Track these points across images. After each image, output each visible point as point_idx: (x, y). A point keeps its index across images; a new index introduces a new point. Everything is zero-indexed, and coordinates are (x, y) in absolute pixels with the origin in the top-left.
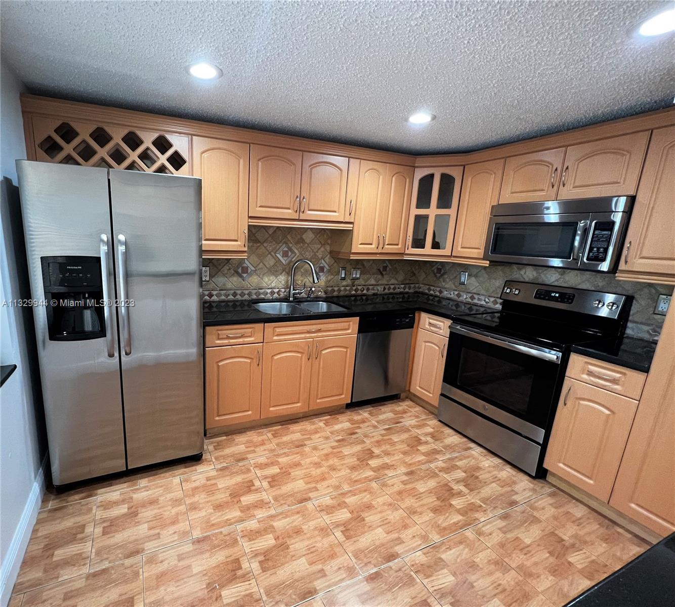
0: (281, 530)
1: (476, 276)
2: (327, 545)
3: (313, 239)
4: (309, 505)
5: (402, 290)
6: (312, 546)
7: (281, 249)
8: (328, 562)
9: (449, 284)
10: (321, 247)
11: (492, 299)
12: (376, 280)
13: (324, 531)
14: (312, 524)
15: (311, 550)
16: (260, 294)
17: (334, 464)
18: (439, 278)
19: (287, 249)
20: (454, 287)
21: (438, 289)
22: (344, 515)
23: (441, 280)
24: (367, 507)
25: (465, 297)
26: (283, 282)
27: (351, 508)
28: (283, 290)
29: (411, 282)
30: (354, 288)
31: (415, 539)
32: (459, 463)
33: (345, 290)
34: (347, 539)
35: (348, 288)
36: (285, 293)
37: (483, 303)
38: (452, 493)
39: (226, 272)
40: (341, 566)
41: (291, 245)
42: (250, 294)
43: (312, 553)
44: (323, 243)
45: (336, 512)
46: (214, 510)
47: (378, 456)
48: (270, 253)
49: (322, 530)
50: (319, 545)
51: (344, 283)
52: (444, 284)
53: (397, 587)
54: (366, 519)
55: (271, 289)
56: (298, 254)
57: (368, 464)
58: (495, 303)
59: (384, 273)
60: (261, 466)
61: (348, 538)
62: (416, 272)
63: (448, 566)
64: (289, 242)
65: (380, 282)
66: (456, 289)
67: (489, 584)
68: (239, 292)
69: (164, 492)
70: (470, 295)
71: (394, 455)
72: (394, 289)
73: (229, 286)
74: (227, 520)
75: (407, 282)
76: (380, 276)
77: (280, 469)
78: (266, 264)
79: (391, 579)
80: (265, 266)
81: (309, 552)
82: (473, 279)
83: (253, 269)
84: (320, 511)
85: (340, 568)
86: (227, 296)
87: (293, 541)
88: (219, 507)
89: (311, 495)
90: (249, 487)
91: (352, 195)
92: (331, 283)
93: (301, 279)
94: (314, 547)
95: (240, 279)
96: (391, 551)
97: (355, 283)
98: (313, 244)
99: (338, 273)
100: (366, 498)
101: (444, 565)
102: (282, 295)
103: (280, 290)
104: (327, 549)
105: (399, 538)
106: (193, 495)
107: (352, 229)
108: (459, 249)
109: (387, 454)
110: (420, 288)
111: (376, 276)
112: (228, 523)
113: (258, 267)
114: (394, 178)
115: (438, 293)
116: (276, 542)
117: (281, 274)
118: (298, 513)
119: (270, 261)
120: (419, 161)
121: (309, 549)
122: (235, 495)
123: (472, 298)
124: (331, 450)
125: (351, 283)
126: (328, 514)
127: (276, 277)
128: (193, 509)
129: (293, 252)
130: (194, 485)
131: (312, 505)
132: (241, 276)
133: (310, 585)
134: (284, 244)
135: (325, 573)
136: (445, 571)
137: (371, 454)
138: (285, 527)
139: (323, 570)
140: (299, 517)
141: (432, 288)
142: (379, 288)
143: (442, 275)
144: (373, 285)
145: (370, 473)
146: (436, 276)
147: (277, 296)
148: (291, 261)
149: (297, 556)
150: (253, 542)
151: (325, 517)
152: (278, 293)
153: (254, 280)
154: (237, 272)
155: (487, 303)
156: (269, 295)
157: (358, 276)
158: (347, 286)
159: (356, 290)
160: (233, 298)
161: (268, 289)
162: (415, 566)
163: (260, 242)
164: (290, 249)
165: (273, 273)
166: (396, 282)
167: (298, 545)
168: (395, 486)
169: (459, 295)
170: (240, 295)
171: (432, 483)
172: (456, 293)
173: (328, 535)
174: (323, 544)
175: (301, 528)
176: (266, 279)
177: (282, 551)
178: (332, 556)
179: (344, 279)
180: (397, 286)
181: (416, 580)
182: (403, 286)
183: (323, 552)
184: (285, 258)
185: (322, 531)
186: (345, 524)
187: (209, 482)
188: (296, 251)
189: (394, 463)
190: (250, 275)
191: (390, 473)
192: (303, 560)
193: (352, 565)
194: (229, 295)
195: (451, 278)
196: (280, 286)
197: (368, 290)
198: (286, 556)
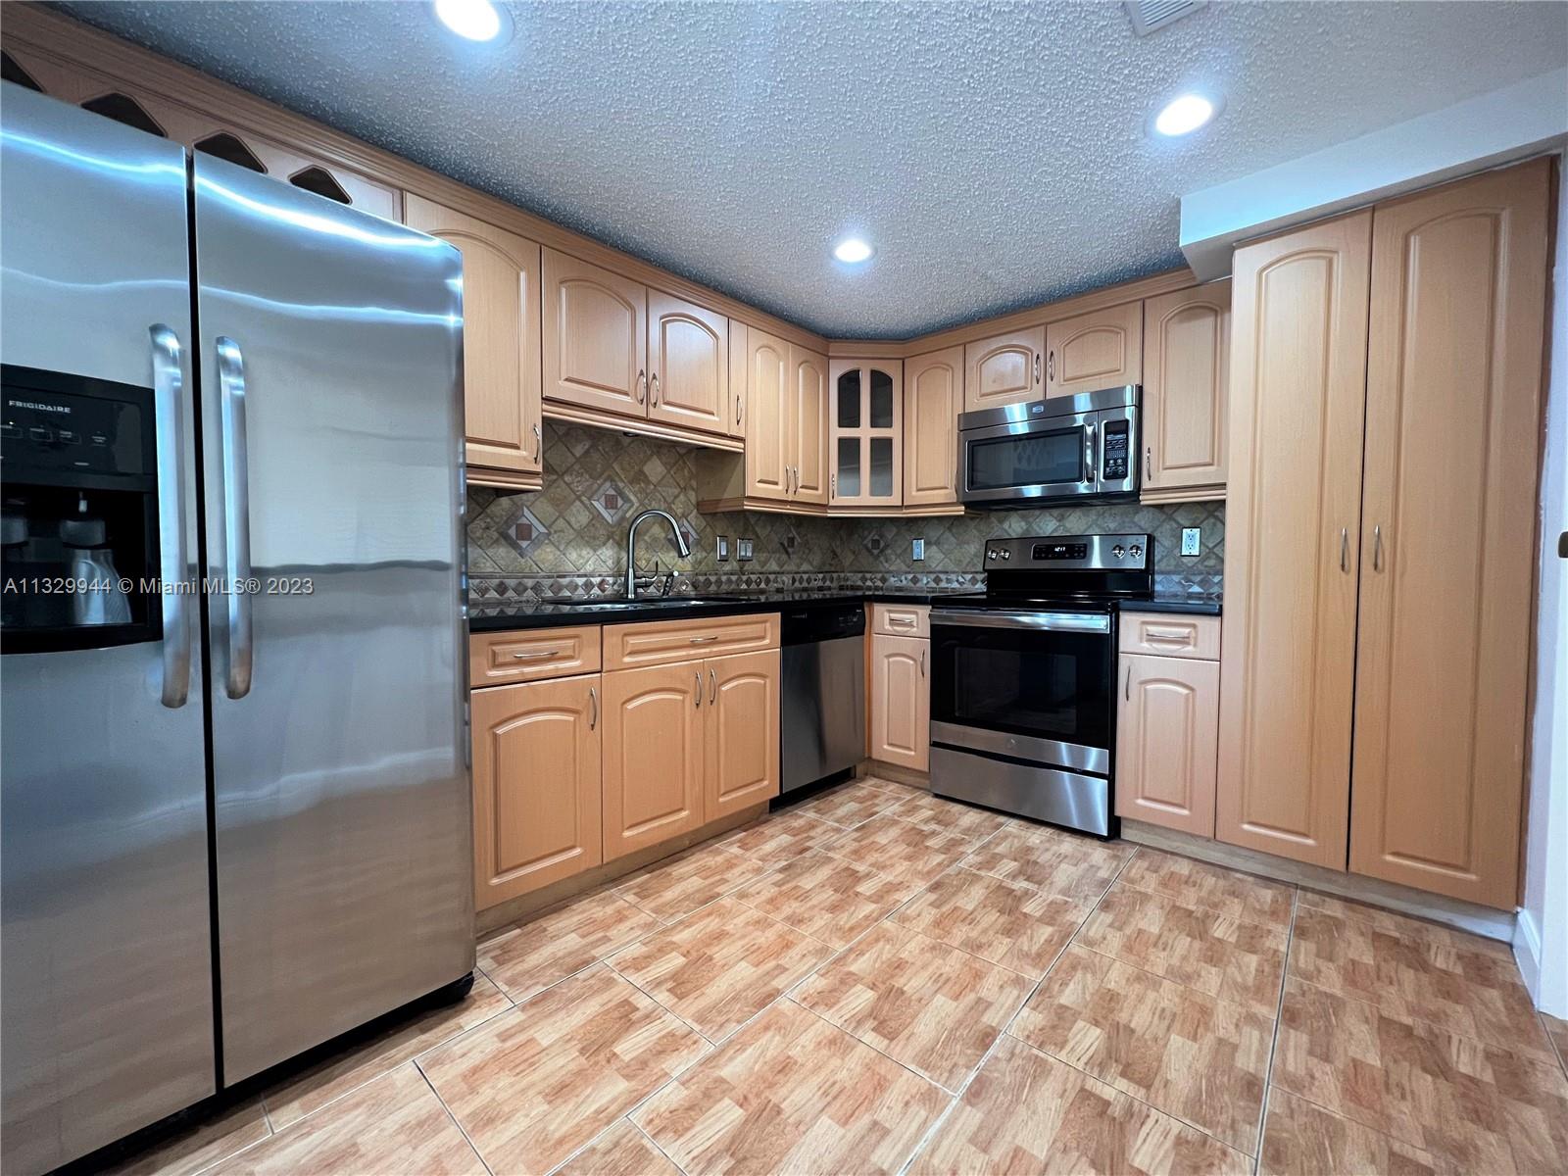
0: (746, 1080)
1: (937, 543)
2: (858, 1069)
3: (664, 477)
4: (783, 1004)
5: (820, 584)
6: (828, 1084)
7: (601, 491)
8: (878, 1103)
9: (897, 565)
10: (679, 493)
11: (969, 577)
12: (779, 565)
13: (838, 1043)
14: (807, 1039)
15: (832, 1094)
16: (561, 588)
17: (794, 912)
18: (878, 556)
19: (613, 493)
20: (904, 568)
21: (879, 576)
22: (861, 998)
23: (882, 559)
24: (896, 968)
25: (925, 582)
26: (610, 563)
27: (869, 979)
28: (611, 580)
29: (833, 569)
30: (744, 578)
31: (1005, 991)
32: (1000, 849)
33: (729, 581)
34: (892, 1040)
35: (734, 578)
36: (616, 587)
37: (955, 585)
38: (1015, 896)
39: (478, 534)
40: (907, 1097)
41: (621, 485)
42: (537, 588)
43: (835, 1098)
44: (682, 484)
45: (844, 997)
46: (550, 1102)
47: (868, 876)
48: (578, 498)
49: (832, 1042)
50: (842, 1075)
51: (727, 568)
52: (886, 565)
53: (1026, 1090)
54: (905, 989)
55: (585, 576)
56: (636, 505)
57: (857, 894)
58: (974, 581)
59: (790, 550)
60: (638, 964)
61: (891, 1037)
62: (838, 551)
63: (1080, 1013)
64: (617, 479)
65: (786, 568)
66: (908, 570)
67: (1151, 1015)
68: (511, 582)
69: (369, 1117)
70: (933, 576)
71: (892, 866)
72: (809, 581)
73: (488, 567)
74: (598, 1112)
75: (827, 568)
76: (784, 557)
77: (684, 956)
78: (573, 520)
79: (1008, 1080)
80: (571, 526)
81: (829, 1098)
82: (934, 548)
83: (543, 530)
84: (810, 1007)
85: (907, 1104)
86: (484, 591)
87: (783, 1092)
88: (559, 1092)
89: (779, 983)
90: (626, 1017)
91: (738, 387)
92: (703, 568)
93: (647, 556)
94: (834, 1083)
95: (514, 553)
96: (980, 1026)
97: (745, 568)
98: (665, 486)
99: (714, 548)
100: (886, 951)
101: (1073, 1015)
102: (609, 591)
103: (603, 581)
104: (863, 1075)
105: (979, 1000)
106: (473, 1090)
107: (742, 451)
108: (914, 493)
109: (882, 867)
110: (847, 580)
111: (778, 555)
112: (604, 1117)
113: (555, 527)
114: (800, 371)
115: (879, 584)
116: (746, 1110)
117: (604, 544)
118: (767, 1028)
119: (579, 517)
120: (835, 348)
121: (826, 1094)
122: (596, 1046)
123: (937, 580)
124: (776, 889)
125: (738, 568)
126: (829, 1006)
127: (595, 551)
128: (485, 1125)
129: (627, 500)
130: (465, 1065)
131: (788, 1003)
132: (514, 545)
133: (867, 1167)
134: (605, 481)
135: (884, 1127)
136: (1080, 1024)
137: (855, 877)
138: (752, 1068)
139: (875, 1123)
140: (774, 1036)
141: (868, 576)
142: (784, 578)
143: (882, 551)
144: (774, 573)
145: (869, 908)
146: (872, 554)
147: (599, 592)
148: (623, 518)
149: (808, 1118)
150: (688, 1135)
151: (826, 1016)
152: (601, 585)
153: (545, 557)
154: (505, 537)
155: (961, 584)
156: (580, 591)
157: (749, 554)
158: (732, 574)
159: (748, 582)
160: (498, 596)
161: (579, 576)
162: (1033, 1037)
163: (555, 472)
164: (621, 493)
165: (587, 542)
166: (811, 568)
167: (797, 1096)
168: (924, 914)
169: (915, 580)
170: (515, 590)
171: (977, 893)
172: (910, 576)
173: (850, 1048)
174: (847, 1070)
175: (789, 1057)
176: (574, 556)
177: (769, 1124)
178: (881, 1085)
179: (724, 559)
180: (813, 577)
181: (1047, 1061)
182: (821, 576)
183: (859, 1085)
184: (612, 512)
185: (836, 1044)
186: (873, 1012)
187: (509, 1044)
188: (632, 498)
189: (900, 879)
190: (537, 543)
191: (904, 897)
192: (825, 1121)
193: (927, 1086)
194: (487, 590)
195: (899, 552)
196: (604, 570)
197: (768, 581)
198: (783, 1131)
